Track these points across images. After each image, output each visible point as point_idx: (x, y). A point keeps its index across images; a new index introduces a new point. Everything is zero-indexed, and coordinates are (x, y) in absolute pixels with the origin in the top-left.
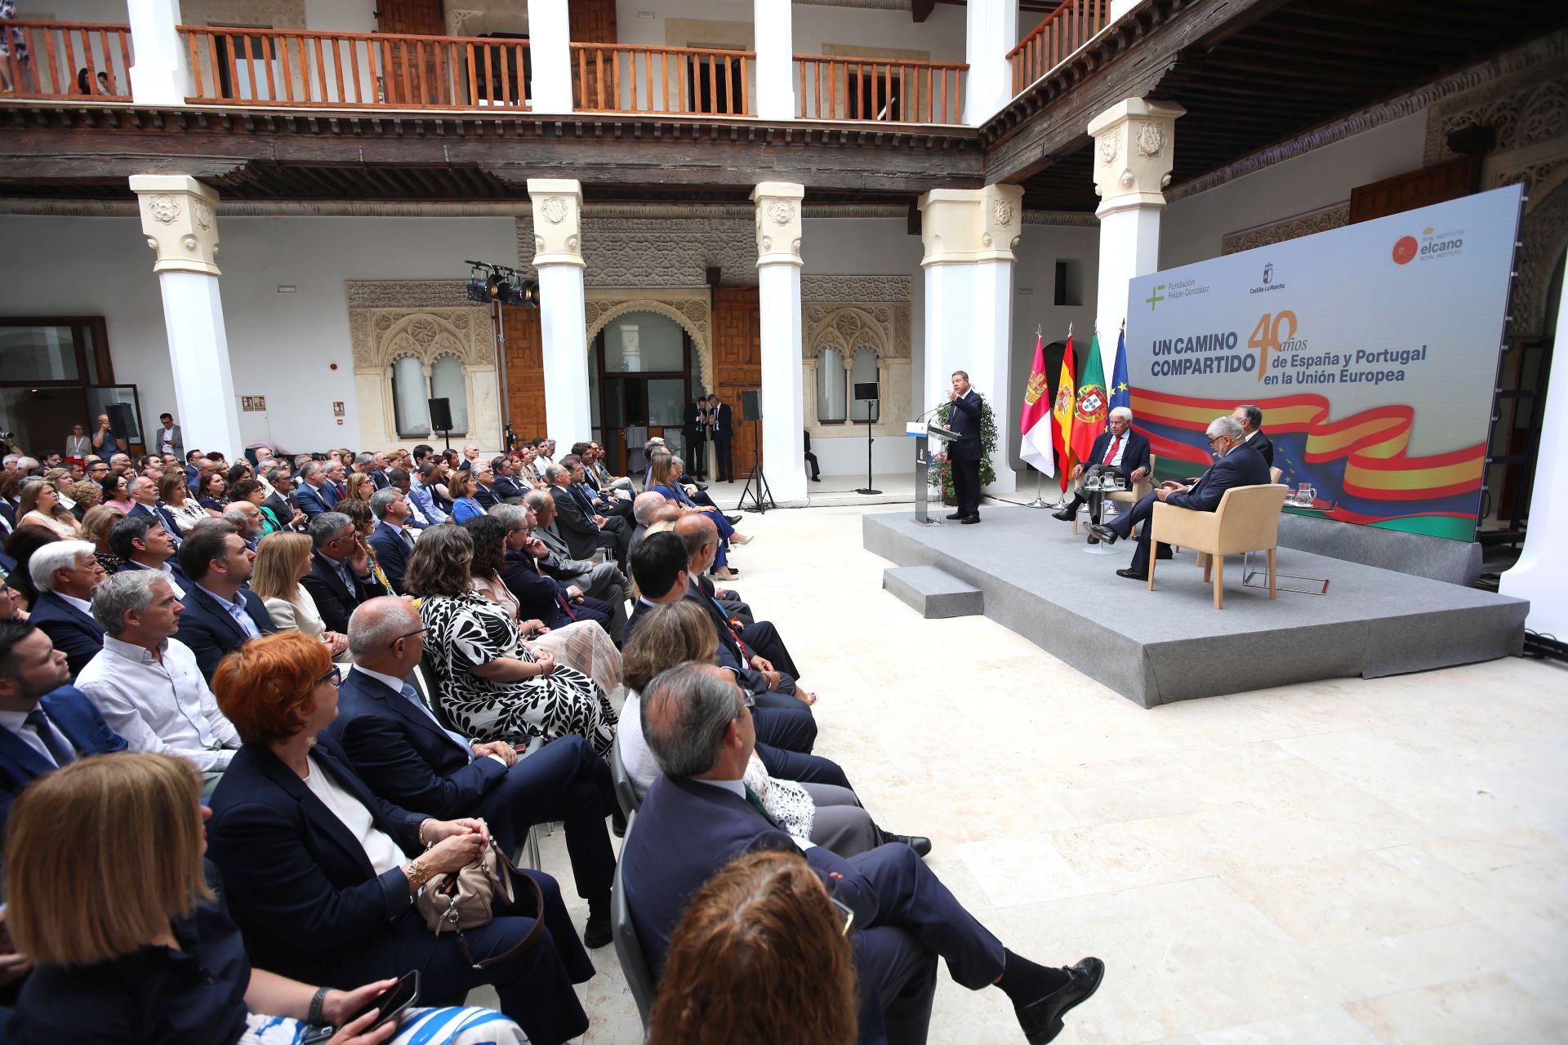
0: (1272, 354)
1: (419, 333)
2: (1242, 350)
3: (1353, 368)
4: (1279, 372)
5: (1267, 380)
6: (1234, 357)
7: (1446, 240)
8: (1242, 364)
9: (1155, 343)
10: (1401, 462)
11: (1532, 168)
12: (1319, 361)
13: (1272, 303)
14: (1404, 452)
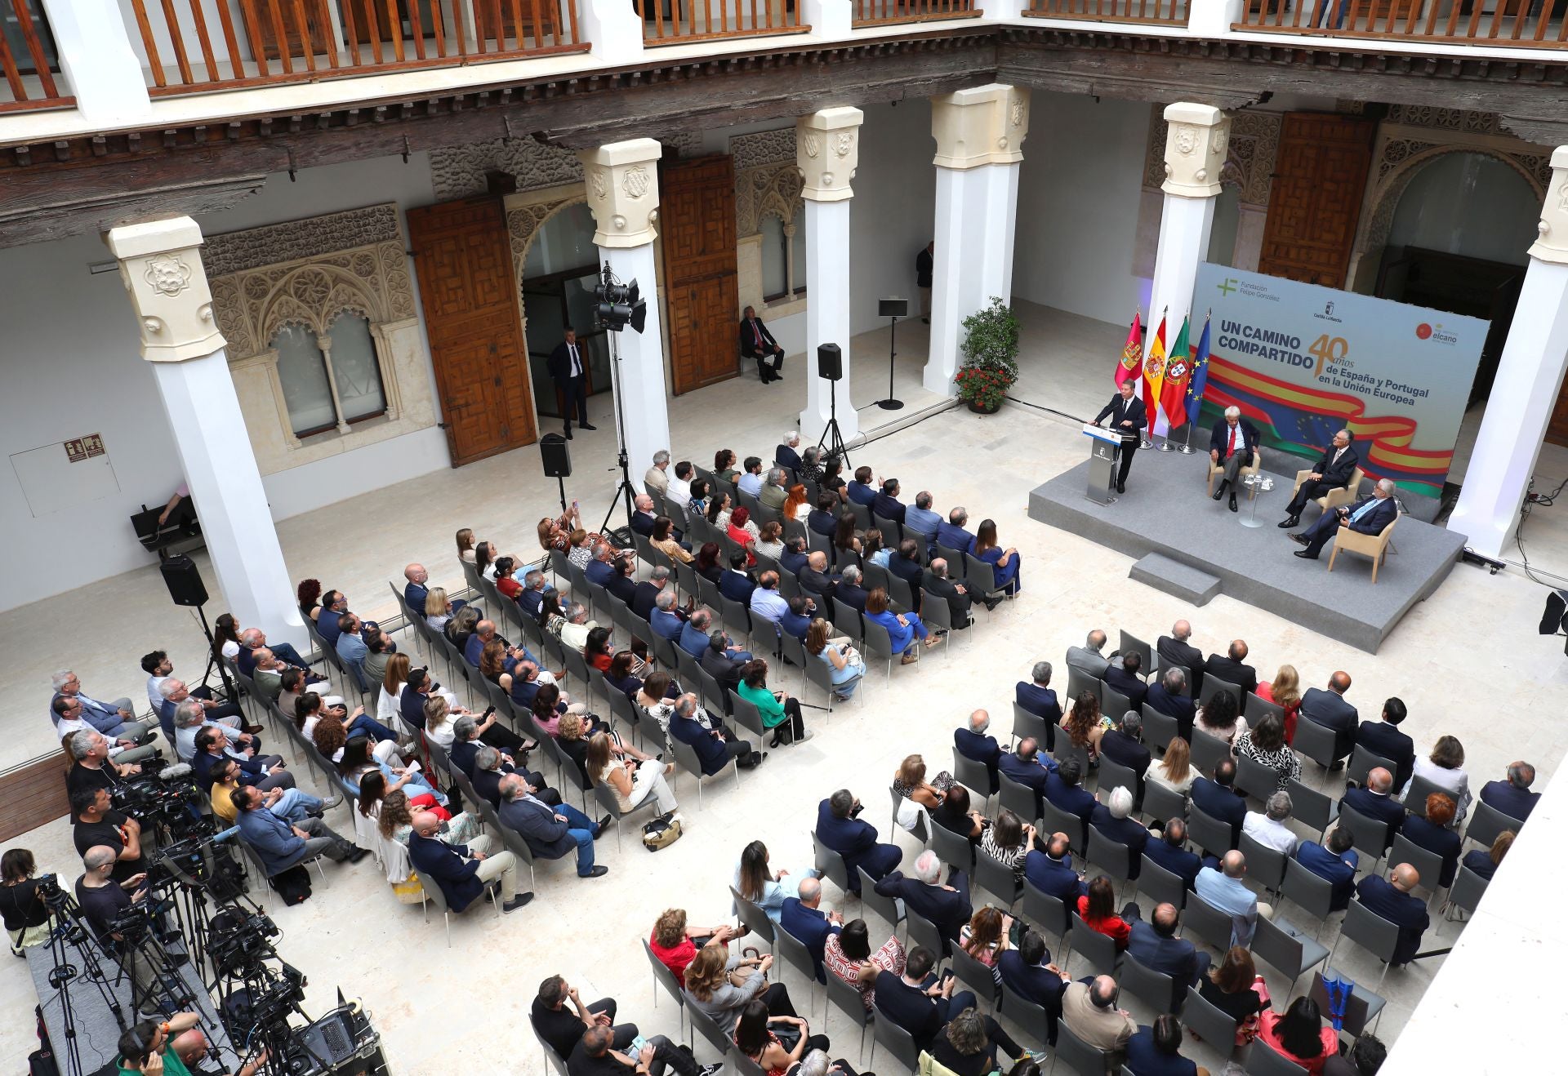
0: (1327, 363)
1: (305, 290)
2: (1303, 351)
3: (1383, 389)
4: (1331, 376)
5: (1321, 379)
6: (1295, 355)
7: (1449, 335)
8: (1303, 361)
9: (1224, 322)
10: (1405, 450)
11: (1408, 141)
12: (1361, 378)
13: (1332, 330)
14: (1408, 445)
